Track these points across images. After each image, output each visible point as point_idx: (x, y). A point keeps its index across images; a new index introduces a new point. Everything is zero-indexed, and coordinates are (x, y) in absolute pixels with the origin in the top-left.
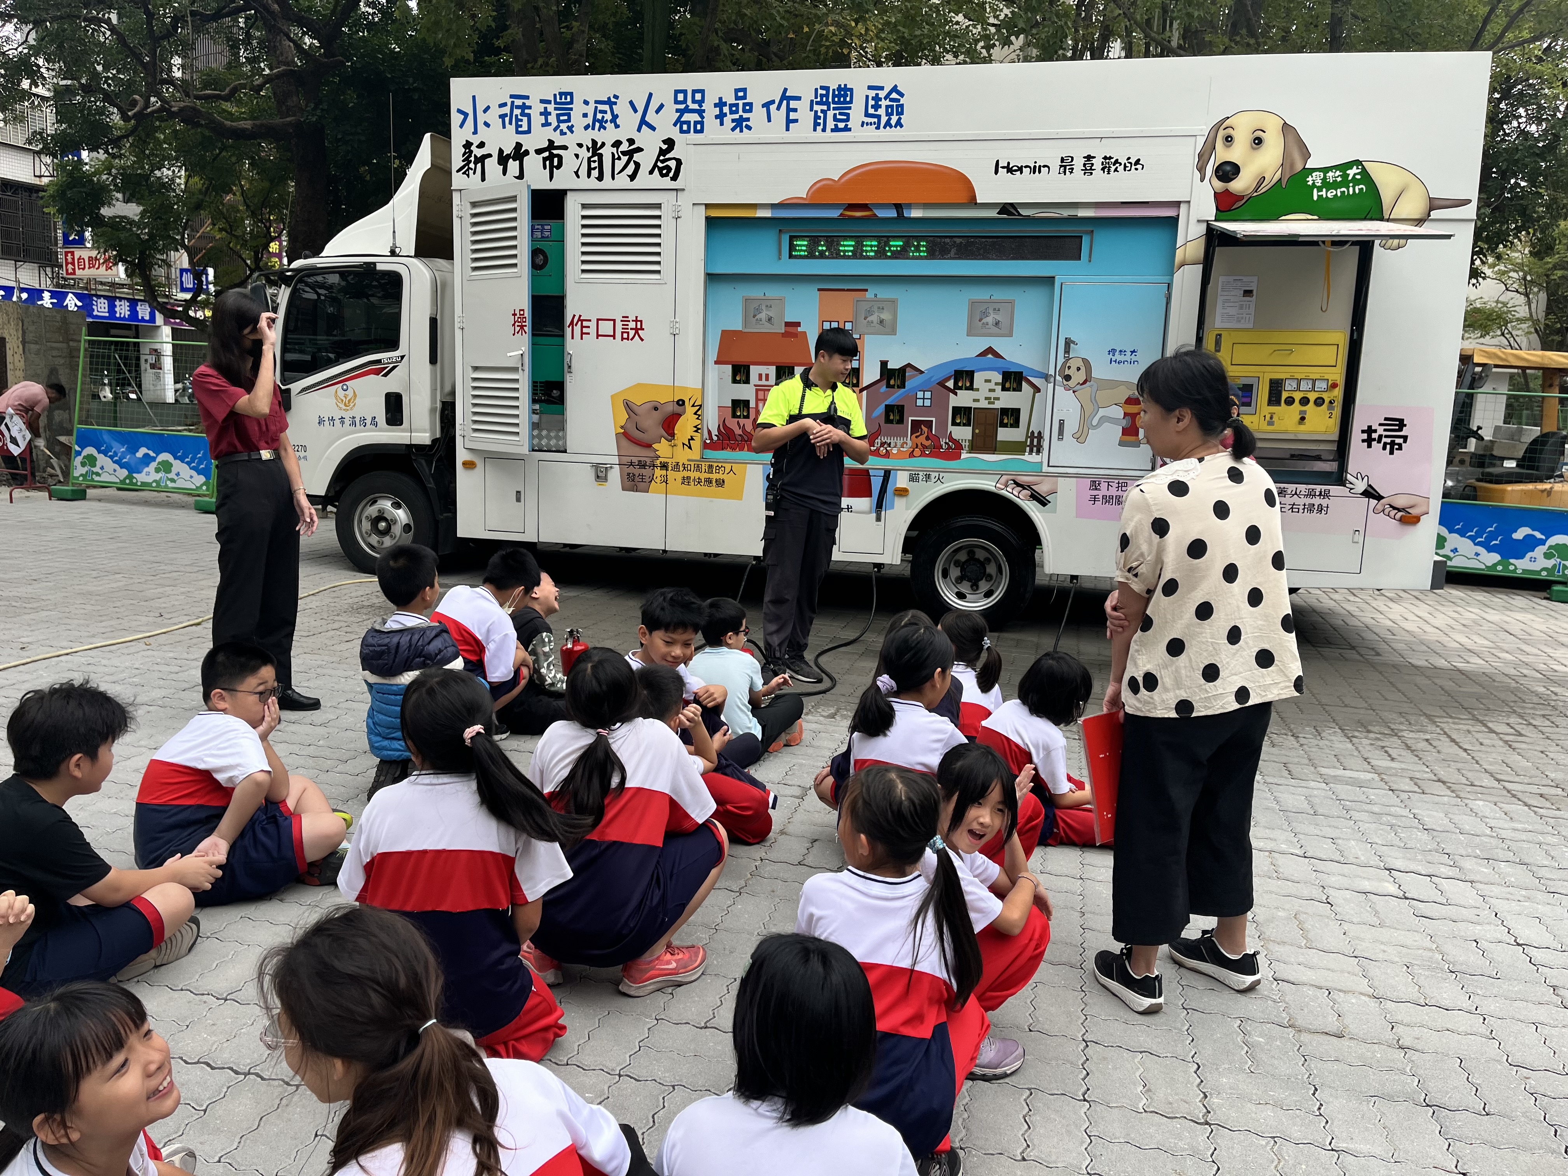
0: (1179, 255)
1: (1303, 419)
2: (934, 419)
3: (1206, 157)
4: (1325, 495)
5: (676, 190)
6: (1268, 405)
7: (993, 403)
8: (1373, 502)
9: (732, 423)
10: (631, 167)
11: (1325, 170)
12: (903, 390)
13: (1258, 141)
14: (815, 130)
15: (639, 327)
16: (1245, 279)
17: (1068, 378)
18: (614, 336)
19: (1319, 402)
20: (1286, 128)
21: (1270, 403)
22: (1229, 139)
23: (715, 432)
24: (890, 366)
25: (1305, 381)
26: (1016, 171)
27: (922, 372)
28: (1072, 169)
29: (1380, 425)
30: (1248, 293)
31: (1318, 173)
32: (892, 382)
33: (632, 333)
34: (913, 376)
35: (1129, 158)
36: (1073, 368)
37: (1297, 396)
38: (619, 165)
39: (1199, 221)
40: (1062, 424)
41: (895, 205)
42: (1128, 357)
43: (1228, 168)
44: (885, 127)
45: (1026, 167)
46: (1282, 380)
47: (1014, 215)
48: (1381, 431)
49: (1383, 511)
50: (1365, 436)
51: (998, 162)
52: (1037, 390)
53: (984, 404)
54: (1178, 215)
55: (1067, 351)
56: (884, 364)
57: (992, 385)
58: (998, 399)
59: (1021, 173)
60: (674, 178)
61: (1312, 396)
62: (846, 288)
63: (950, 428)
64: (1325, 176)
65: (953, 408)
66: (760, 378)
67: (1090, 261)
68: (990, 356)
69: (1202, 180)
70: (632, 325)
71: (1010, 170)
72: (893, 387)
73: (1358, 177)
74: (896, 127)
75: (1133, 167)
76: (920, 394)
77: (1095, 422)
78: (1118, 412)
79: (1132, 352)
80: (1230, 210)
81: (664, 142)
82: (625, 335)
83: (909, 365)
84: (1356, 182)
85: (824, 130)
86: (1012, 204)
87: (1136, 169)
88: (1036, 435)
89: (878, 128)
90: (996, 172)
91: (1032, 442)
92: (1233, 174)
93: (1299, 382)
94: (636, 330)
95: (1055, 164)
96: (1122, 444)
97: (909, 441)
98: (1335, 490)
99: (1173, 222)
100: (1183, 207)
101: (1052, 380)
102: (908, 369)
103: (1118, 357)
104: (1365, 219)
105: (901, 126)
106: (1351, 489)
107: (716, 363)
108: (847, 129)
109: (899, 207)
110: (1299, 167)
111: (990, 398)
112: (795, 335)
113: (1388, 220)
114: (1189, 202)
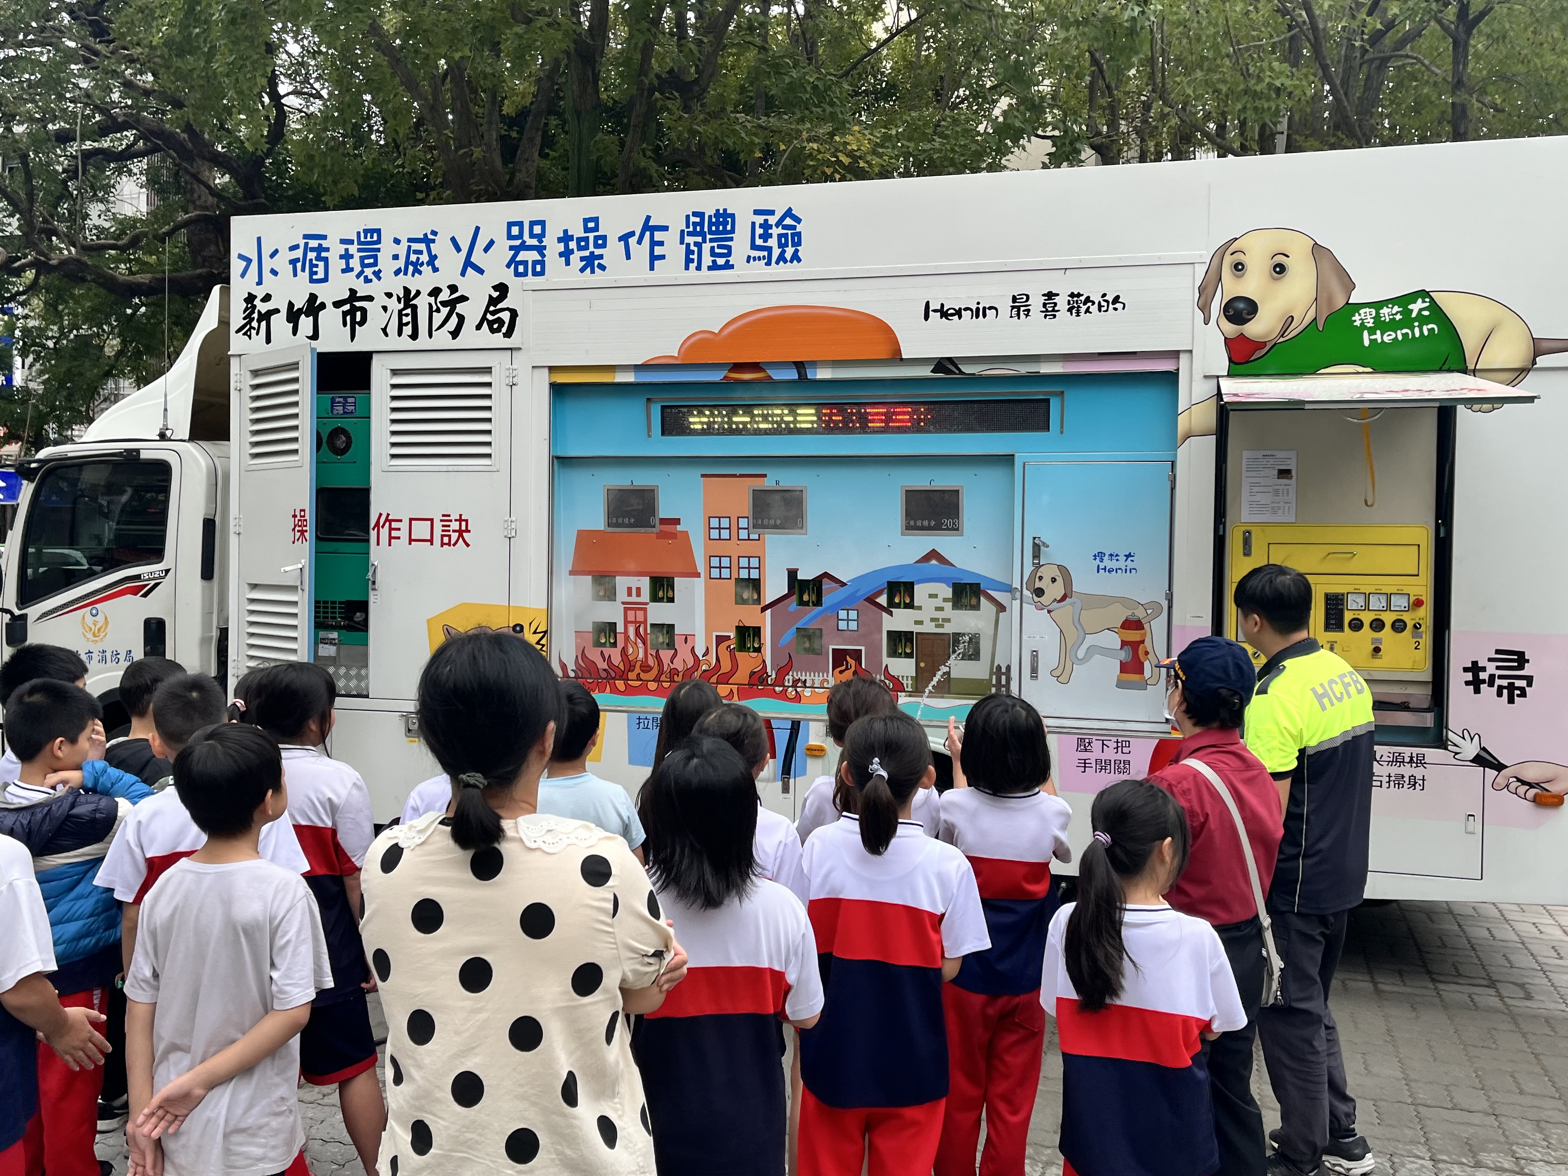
0: (1183, 422)
1: (1377, 650)
2: (863, 648)
3: (1210, 289)
4: (1418, 762)
5: (511, 349)
6: (1326, 630)
7: (942, 626)
8: (1491, 773)
9: (594, 655)
10: (454, 321)
11: (1378, 305)
12: (819, 608)
13: (1280, 269)
14: (687, 268)
15: (463, 528)
16: (1280, 454)
17: (1039, 592)
18: (431, 541)
19: (1399, 626)
20: (1318, 250)
21: (1328, 627)
22: (1239, 267)
23: (571, 666)
24: (800, 576)
25: (1377, 596)
26: (952, 315)
27: (843, 584)
28: (1029, 311)
29: (1490, 660)
30: (1284, 473)
31: (1367, 310)
32: (806, 598)
33: (455, 536)
34: (832, 590)
35: (1104, 295)
36: (1047, 580)
37: (1367, 618)
38: (438, 318)
39: (1206, 377)
40: (1035, 655)
41: (795, 363)
42: (1122, 564)
43: (1241, 305)
44: (777, 263)
45: (966, 309)
46: (1343, 595)
47: (953, 373)
48: (1491, 668)
49: (1507, 786)
50: (1469, 676)
51: (928, 303)
52: (1001, 608)
53: (929, 628)
54: (1178, 370)
55: (1036, 554)
56: (792, 574)
57: (939, 602)
58: (948, 620)
59: (960, 318)
60: (508, 334)
61: (1388, 618)
62: (738, 473)
63: (886, 660)
64: (1378, 313)
65: (889, 632)
66: (630, 594)
67: (1062, 432)
68: (934, 562)
69: (1206, 322)
70: (455, 525)
71: (944, 314)
72: (807, 604)
73: (1426, 313)
74: (791, 261)
75: (1111, 306)
76: (843, 614)
77: (1081, 654)
78: (1113, 640)
79: (1128, 556)
80: (1247, 362)
81: (495, 288)
82: (446, 540)
83: (826, 575)
84: (1422, 320)
85: (699, 268)
86: (950, 360)
87: (1115, 309)
88: (1003, 670)
89: (768, 264)
90: (927, 317)
91: (999, 680)
92: (1249, 314)
93: (1367, 597)
94: (460, 532)
95: (1005, 306)
96: (1120, 685)
97: (830, 678)
98: (1432, 754)
99: (1172, 378)
100: (1184, 358)
101: (1018, 595)
102: (825, 580)
103: (1107, 563)
104: (1440, 370)
105: (799, 260)
106: (1456, 753)
107: (572, 573)
108: (728, 266)
109: (800, 366)
110: (1340, 303)
111: (937, 620)
112: (674, 536)
113: (1474, 372)
114: (1191, 351)
